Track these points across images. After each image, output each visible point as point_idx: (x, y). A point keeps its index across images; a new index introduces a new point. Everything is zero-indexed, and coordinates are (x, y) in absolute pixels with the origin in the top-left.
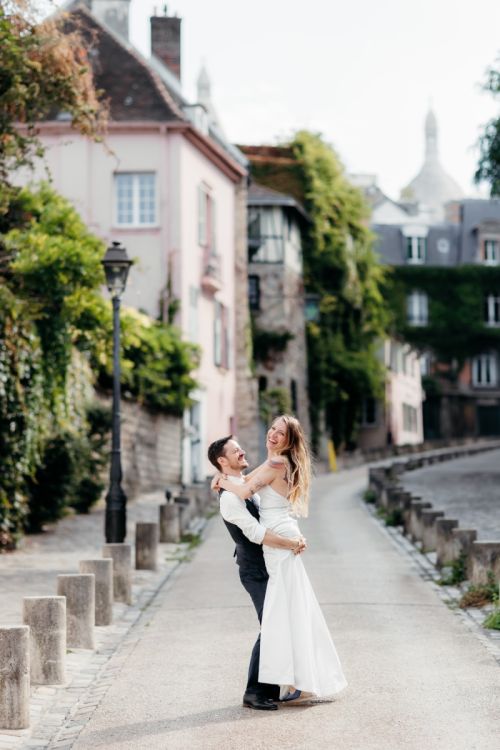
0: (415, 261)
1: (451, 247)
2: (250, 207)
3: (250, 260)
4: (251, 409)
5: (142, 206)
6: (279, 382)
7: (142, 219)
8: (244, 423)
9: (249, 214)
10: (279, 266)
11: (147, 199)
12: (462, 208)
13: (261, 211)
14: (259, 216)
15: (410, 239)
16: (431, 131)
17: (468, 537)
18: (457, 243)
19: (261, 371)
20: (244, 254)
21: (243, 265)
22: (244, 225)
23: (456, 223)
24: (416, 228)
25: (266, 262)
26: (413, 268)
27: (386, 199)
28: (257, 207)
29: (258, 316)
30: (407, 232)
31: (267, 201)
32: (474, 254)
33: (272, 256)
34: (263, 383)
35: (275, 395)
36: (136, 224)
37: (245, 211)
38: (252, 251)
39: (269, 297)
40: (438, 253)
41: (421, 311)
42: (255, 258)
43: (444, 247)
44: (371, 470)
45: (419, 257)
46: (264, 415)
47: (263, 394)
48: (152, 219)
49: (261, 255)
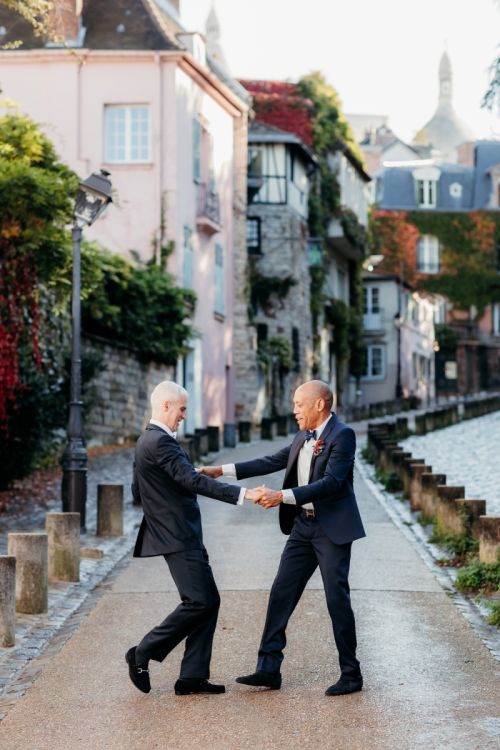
0: (426, 206)
1: (463, 192)
2: (250, 144)
3: (250, 201)
4: (249, 358)
5: (134, 140)
6: (280, 330)
7: (134, 154)
8: (243, 372)
9: (250, 152)
10: (281, 208)
11: (140, 134)
12: (476, 151)
13: (263, 149)
14: (260, 153)
15: (421, 182)
16: (445, 76)
17: (475, 508)
18: (470, 188)
19: (260, 318)
20: (244, 195)
21: (243, 206)
22: (244, 163)
23: (469, 165)
24: (427, 171)
25: (268, 203)
26: (423, 213)
27: (397, 141)
28: (259, 144)
29: (257, 260)
30: (417, 176)
31: (270, 137)
32: (487, 200)
33: (275, 197)
34: (262, 330)
35: (274, 343)
36: (128, 159)
37: (245, 149)
38: (252, 191)
39: (270, 240)
40: (450, 198)
41: (431, 257)
42: (256, 199)
43: (456, 191)
44: (370, 426)
45: (430, 202)
46: (263, 365)
47: (263, 343)
48: (145, 155)
49: (262, 195)
